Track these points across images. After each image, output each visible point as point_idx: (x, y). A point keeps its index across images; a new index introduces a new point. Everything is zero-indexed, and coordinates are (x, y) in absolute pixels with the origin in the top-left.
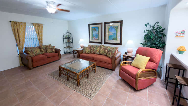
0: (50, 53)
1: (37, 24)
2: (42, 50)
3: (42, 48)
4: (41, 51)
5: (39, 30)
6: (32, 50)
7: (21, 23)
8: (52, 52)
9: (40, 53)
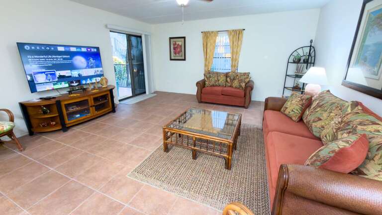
0: (236, 88)
1: (233, 30)
2: (228, 79)
3: (229, 76)
4: (227, 81)
5: (235, 43)
6: (211, 76)
7: (212, 32)
8: (238, 88)
9: (224, 84)
